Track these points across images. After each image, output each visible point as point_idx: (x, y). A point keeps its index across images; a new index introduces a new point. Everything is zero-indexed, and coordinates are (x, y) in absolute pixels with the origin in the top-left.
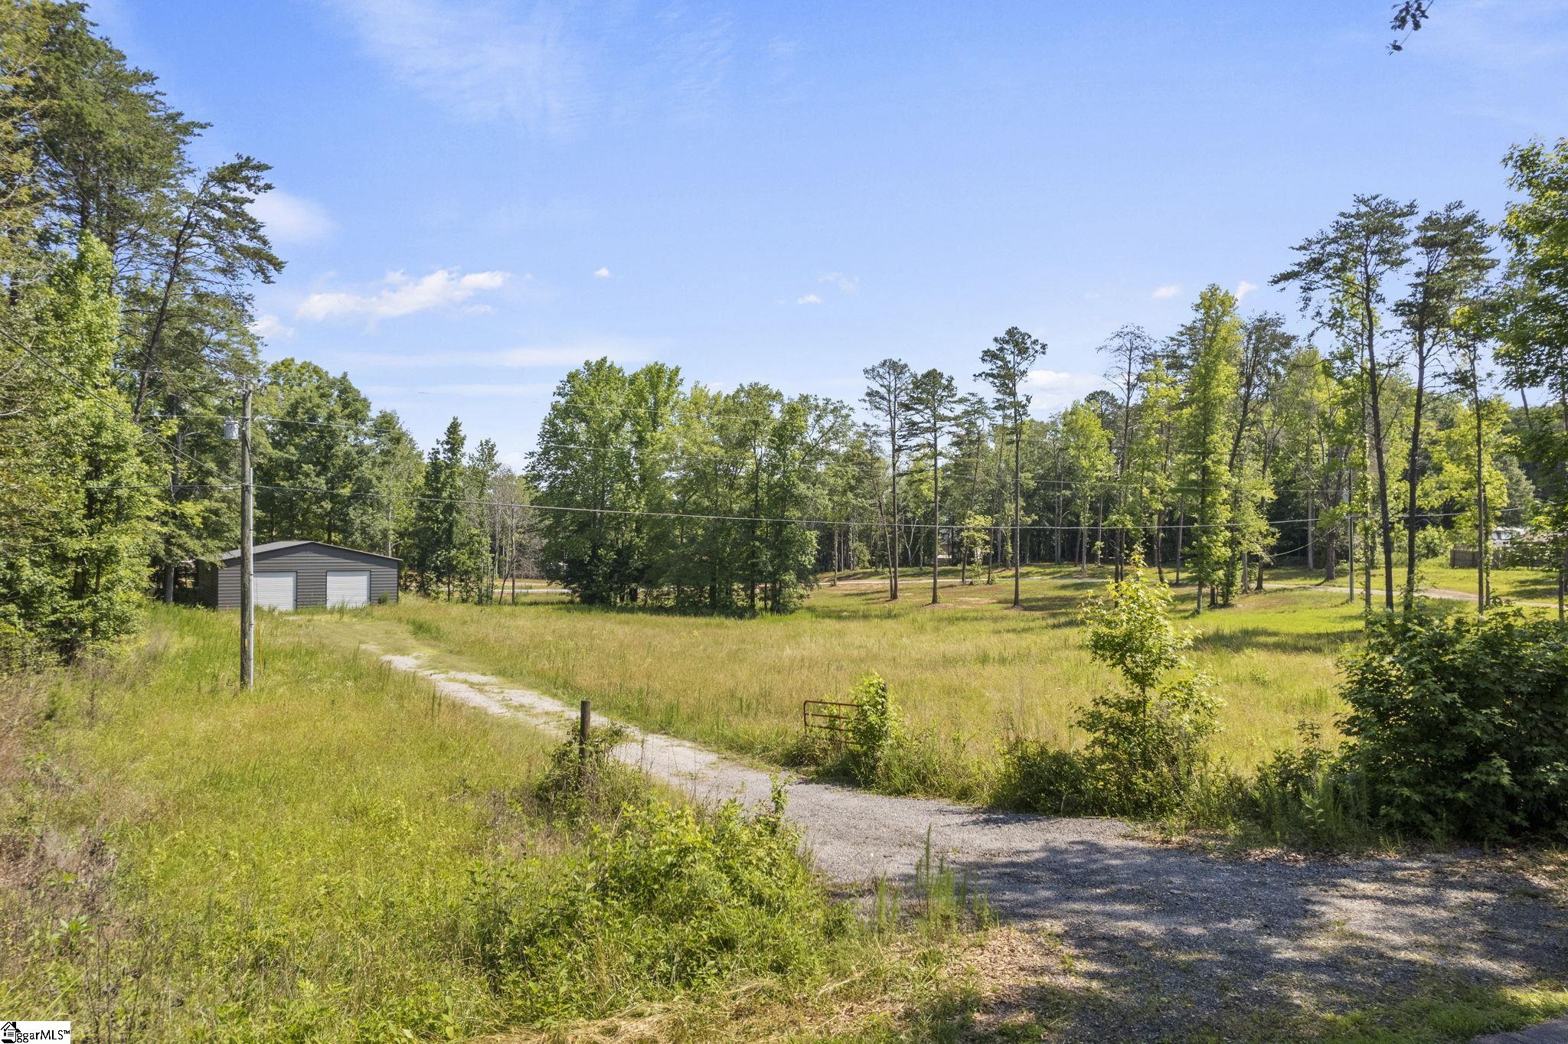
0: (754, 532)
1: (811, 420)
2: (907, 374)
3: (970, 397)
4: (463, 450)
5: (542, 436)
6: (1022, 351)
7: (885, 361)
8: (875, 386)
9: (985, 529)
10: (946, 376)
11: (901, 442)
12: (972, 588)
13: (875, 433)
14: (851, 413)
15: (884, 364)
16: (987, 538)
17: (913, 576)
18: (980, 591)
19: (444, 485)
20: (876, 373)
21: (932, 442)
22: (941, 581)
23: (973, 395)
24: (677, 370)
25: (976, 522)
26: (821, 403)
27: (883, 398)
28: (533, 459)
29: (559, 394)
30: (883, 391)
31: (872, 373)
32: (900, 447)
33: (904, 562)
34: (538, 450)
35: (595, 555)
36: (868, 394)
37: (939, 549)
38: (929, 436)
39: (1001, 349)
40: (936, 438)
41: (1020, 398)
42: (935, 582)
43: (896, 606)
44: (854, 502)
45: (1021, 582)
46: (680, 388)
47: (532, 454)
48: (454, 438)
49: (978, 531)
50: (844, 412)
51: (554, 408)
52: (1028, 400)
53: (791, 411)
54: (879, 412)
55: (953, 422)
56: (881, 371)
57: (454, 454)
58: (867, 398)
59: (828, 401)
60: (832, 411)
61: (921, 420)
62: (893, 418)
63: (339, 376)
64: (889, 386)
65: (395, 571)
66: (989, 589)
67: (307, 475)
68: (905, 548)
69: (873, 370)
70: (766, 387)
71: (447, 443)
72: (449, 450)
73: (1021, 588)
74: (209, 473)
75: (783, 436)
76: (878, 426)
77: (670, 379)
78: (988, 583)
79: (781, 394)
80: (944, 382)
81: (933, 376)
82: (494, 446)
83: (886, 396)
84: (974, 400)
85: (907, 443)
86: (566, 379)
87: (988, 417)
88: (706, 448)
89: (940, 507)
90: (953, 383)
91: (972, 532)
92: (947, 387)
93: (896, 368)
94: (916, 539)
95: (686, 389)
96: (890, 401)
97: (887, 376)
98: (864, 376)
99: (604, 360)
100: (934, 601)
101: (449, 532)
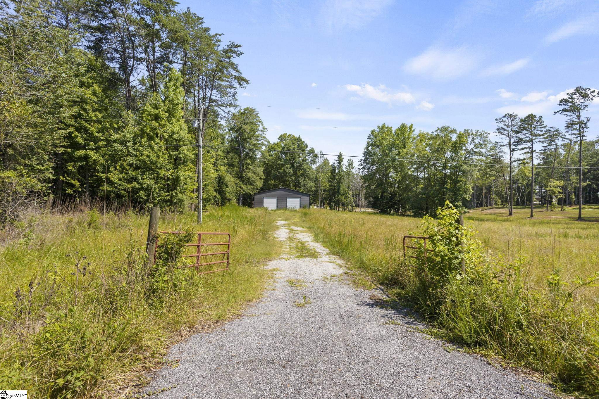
0: (444, 186)
1: (470, 140)
2: (517, 119)
3: (551, 129)
4: (343, 163)
5: (364, 154)
6: (585, 96)
7: (506, 115)
8: (501, 125)
9: (559, 187)
10: (538, 116)
11: (514, 147)
12: (553, 212)
13: (501, 146)
14: (488, 135)
15: (505, 116)
16: (561, 191)
17: (521, 208)
18: (557, 213)
19: (337, 174)
20: (501, 120)
21: (531, 146)
22: (534, 210)
23: (553, 128)
24: (412, 126)
25: (555, 184)
26: (474, 133)
27: (505, 130)
28: (362, 162)
29: (369, 138)
30: (505, 127)
31: (499, 120)
32: (513, 149)
33: (517, 204)
34: (363, 158)
35: (382, 195)
36: (498, 129)
37: (534, 199)
38: (529, 144)
39: (571, 98)
40: (532, 145)
41: (583, 118)
42: (532, 211)
43: (511, 218)
44: (490, 173)
45: (582, 210)
46: (414, 132)
47: (361, 160)
48: (340, 158)
49: (556, 188)
50: (485, 135)
51: (368, 143)
52: (588, 120)
53: (460, 136)
54: (503, 136)
55: (542, 137)
56: (504, 119)
57: (340, 164)
58: (497, 131)
59: (477, 131)
60: (479, 135)
61: (525, 137)
62: (510, 138)
63: (298, 137)
64: (508, 125)
65: (308, 198)
66: (562, 213)
67: (287, 168)
68: (518, 199)
69: (500, 119)
70: (449, 127)
71: (338, 161)
72: (338, 163)
73: (582, 213)
74: (249, 164)
75: (456, 147)
76: (503, 142)
77: (410, 129)
78: (561, 210)
79: (455, 130)
80: (537, 119)
81: (531, 117)
82: (352, 161)
83: (507, 129)
84: (553, 130)
85: (517, 147)
86: (370, 133)
87: (561, 137)
88: (422, 152)
89: (535, 182)
90: (542, 119)
91: (552, 188)
92: (539, 121)
93: (512, 117)
94: (522, 195)
95: (416, 133)
96: (508, 131)
97: (507, 121)
98: (495, 122)
99: (384, 125)
100: (532, 216)
101: (339, 189)
